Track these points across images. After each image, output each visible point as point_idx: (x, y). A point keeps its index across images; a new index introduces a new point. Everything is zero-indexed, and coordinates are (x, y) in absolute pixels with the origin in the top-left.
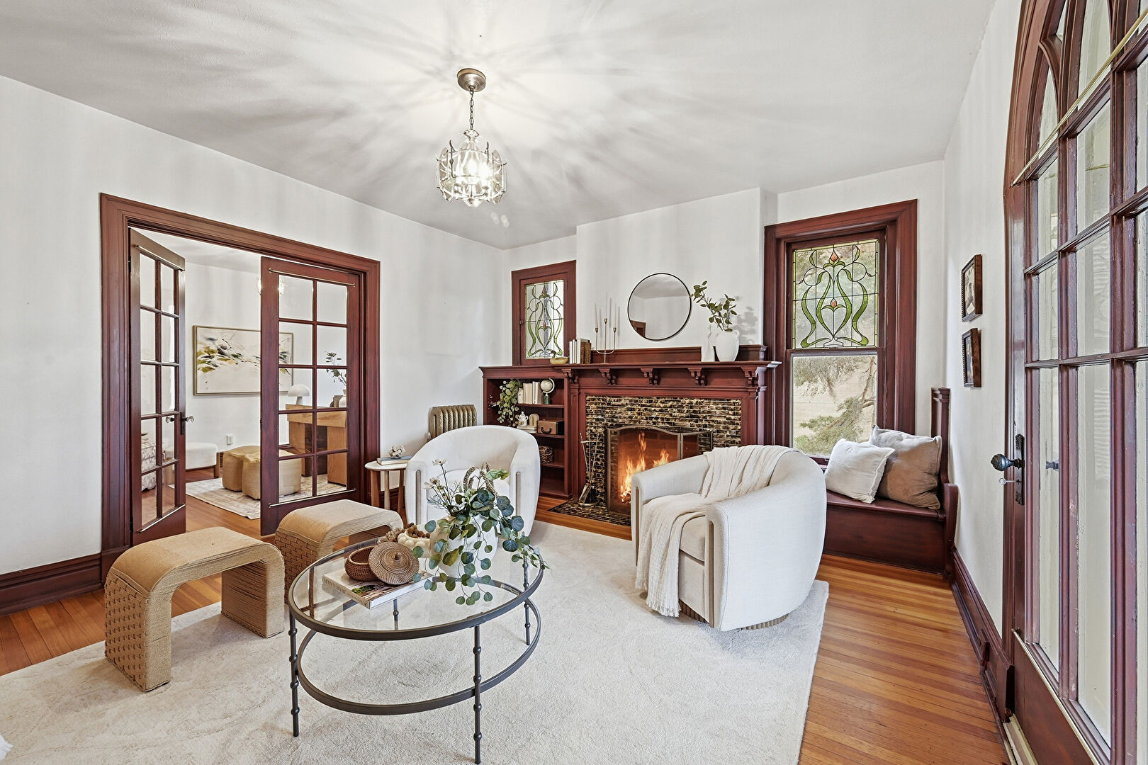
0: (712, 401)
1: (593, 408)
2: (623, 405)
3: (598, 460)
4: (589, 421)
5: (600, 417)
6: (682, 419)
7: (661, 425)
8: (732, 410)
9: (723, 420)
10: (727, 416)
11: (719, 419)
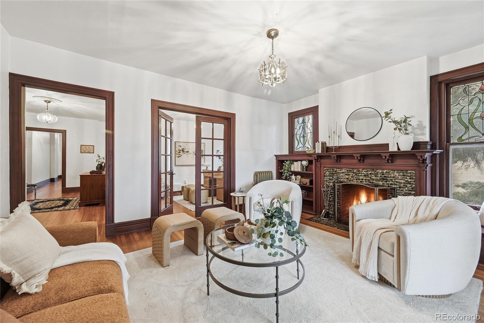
0: (396, 171)
1: (327, 173)
2: (343, 173)
3: (330, 198)
4: (325, 179)
5: (331, 178)
6: (377, 180)
7: (364, 183)
8: (409, 176)
9: (403, 181)
10: (406, 180)
11: (400, 181)
